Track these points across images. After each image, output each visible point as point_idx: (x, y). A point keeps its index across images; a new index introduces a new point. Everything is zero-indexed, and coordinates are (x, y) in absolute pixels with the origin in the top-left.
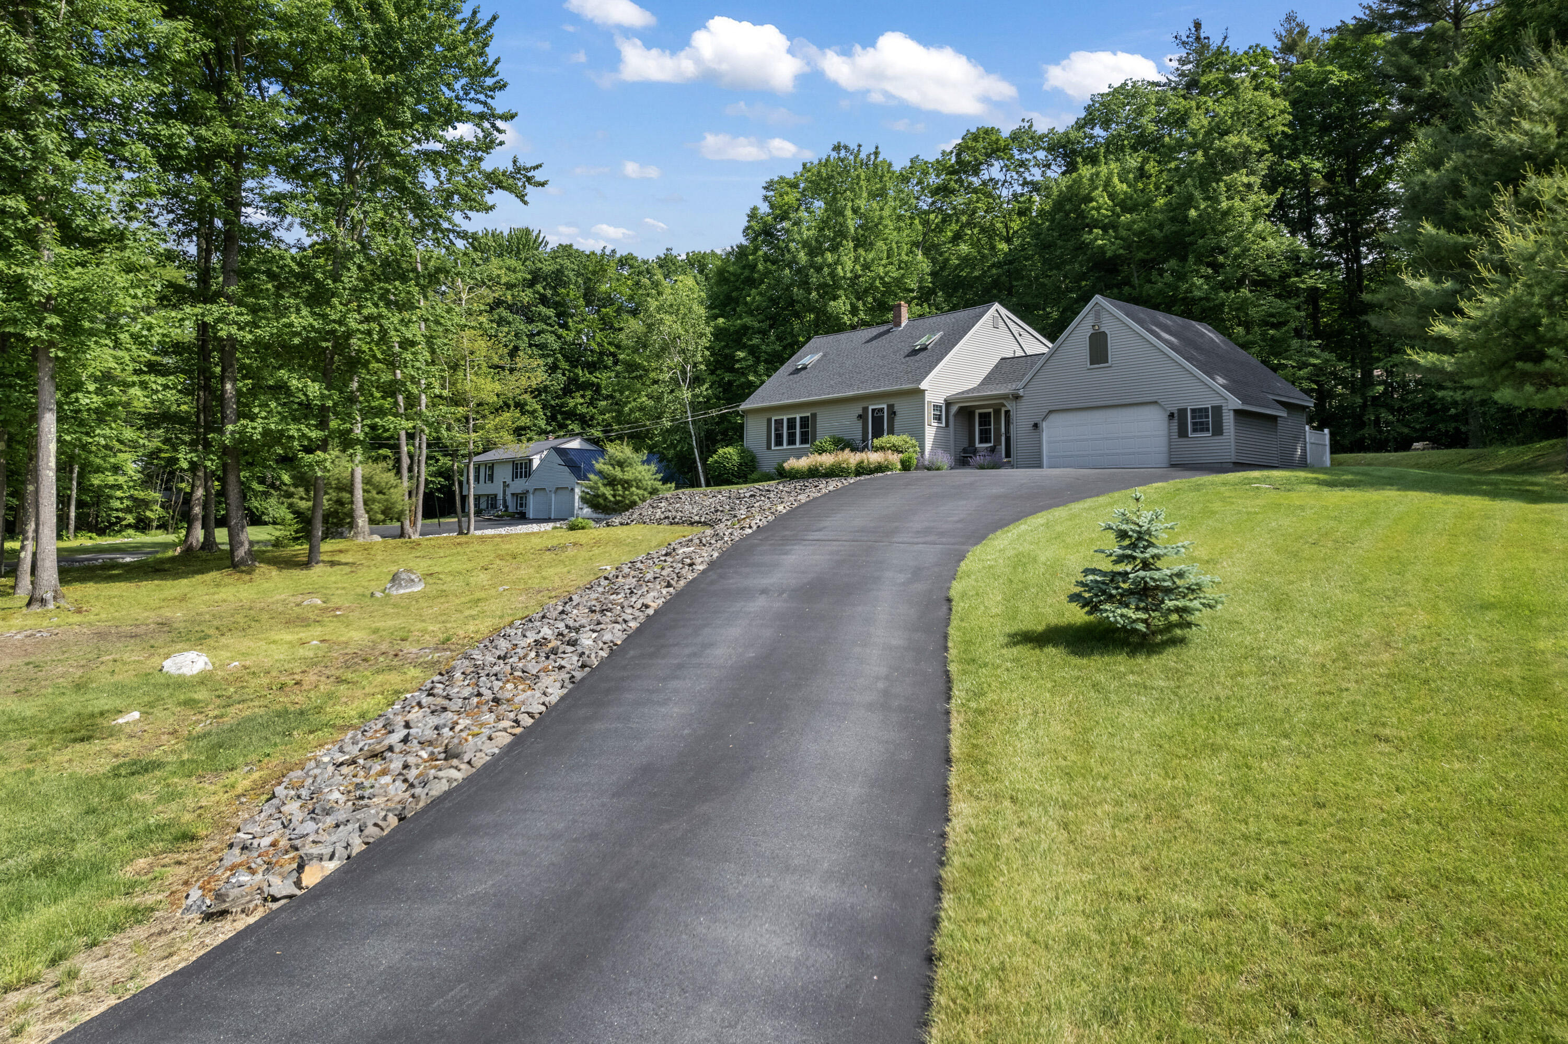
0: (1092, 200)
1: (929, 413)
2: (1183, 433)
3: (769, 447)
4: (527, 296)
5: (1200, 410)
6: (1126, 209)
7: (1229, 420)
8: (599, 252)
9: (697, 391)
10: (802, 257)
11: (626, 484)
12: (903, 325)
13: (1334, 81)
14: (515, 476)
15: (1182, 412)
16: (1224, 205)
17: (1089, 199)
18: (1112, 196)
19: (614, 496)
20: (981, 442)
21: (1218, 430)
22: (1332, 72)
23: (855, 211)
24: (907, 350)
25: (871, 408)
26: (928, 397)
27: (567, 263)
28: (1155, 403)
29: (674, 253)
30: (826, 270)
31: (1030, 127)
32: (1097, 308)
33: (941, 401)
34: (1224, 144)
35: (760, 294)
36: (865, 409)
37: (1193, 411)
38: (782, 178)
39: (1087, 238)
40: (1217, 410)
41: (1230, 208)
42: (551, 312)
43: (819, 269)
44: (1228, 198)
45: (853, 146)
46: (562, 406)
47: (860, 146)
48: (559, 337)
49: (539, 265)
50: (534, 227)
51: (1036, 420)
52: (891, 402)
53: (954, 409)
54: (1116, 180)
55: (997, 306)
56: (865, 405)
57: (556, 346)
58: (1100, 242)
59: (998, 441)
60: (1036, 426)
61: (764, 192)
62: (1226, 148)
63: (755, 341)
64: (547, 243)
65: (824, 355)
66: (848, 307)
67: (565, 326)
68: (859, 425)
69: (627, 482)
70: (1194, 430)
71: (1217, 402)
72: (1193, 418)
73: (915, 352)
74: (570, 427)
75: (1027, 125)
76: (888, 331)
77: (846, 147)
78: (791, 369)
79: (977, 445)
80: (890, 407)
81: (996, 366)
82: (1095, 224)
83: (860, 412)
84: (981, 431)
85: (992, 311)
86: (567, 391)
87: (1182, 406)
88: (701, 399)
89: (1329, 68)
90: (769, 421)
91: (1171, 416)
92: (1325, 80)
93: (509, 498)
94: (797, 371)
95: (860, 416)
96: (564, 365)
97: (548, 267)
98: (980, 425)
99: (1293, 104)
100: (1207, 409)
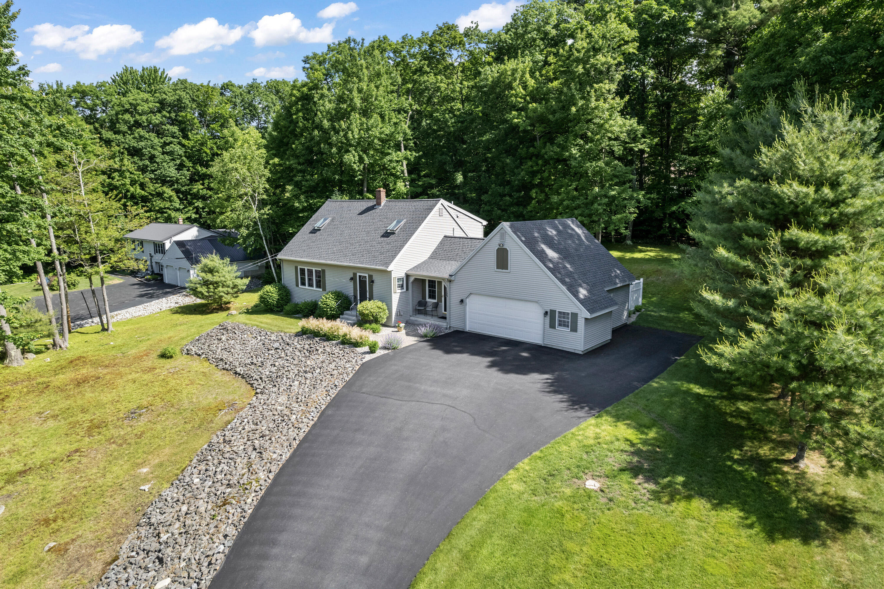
0: (512, 88)
1: (395, 284)
2: (552, 326)
3: (297, 285)
4: (156, 119)
5: (564, 313)
6: (534, 99)
7: (581, 323)
8: (205, 84)
9: (262, 211)
10: (326, 124)
11: (216, 284)
12: (382, 204)
13: (666, 18)
14: (156, 252)
15: (553, 312)
16: (593, 104)
17: (510, 87)
18: (525, 88)
19: (208, 292)
20: (430, 297)
21: (574, 329)
22: (665, 10)
23: (360, 91)
24: (383, 232)
25: (358, 274)
26: (393, 275)
27: (183, 94)
28: (537, 302)
29: (258, 81)
30: (342, 134)
31: (477, 27)
32: (502, 231)
33: (403, 275)
34: (596, 62)
35: (300, 143)
36: (355, 274)
37: (560, 313)
38: (315, 55)
39: (509, 116)
40: (575, 316)
41: (596, 108)
42: (175, 129)
43: (337, 132)
44: (596, 100)
45: (359, 39)
46: (190, 190)
47: (363, 40)
48: (183, 146)
49: (164, 96)
50: (161, 67)
51: (462, 297)
52: (371, 273)
53: (411, 279)
54: (528, 76)
55: (442, 201)
56: (355, 271)
57: (181, 152)
58: (516, 120)
59: (440, 300)
60: (462, 301)
61: (303, 64)
62: (597, 64)
63: (298, 178)
64: (170, 79)
65: (332, 220)
66: (357, 158)
67: (186, 137)
68: (351, 284)
69: (216, 283)
70: (560, 325)
71: (575, 311)
72: (559, 317)
73: (387, 235)
74: (196, 204)
75: (474, 26)
76: (372, 208)
77: (354, 41)
78: (311, 228)
79: (428, 300)
80: (370, 277)
81: (441, 243)
82: (514, 107)
83: (352, 276)
84: (430, 291)
85: (439, 205)
86: (192, 180)
87: (553, 308)
88: (265, 216)
89: (664, 7)
90: (296, 268)
91: (546, 313)
92: (660, 16)
93: (154, 264)
94: (314, 231)
95: (352, 279)
96: (189, 164)
97: (170, 98)
98: (429, 287)
99: (640, 30)
100: (568, 314)
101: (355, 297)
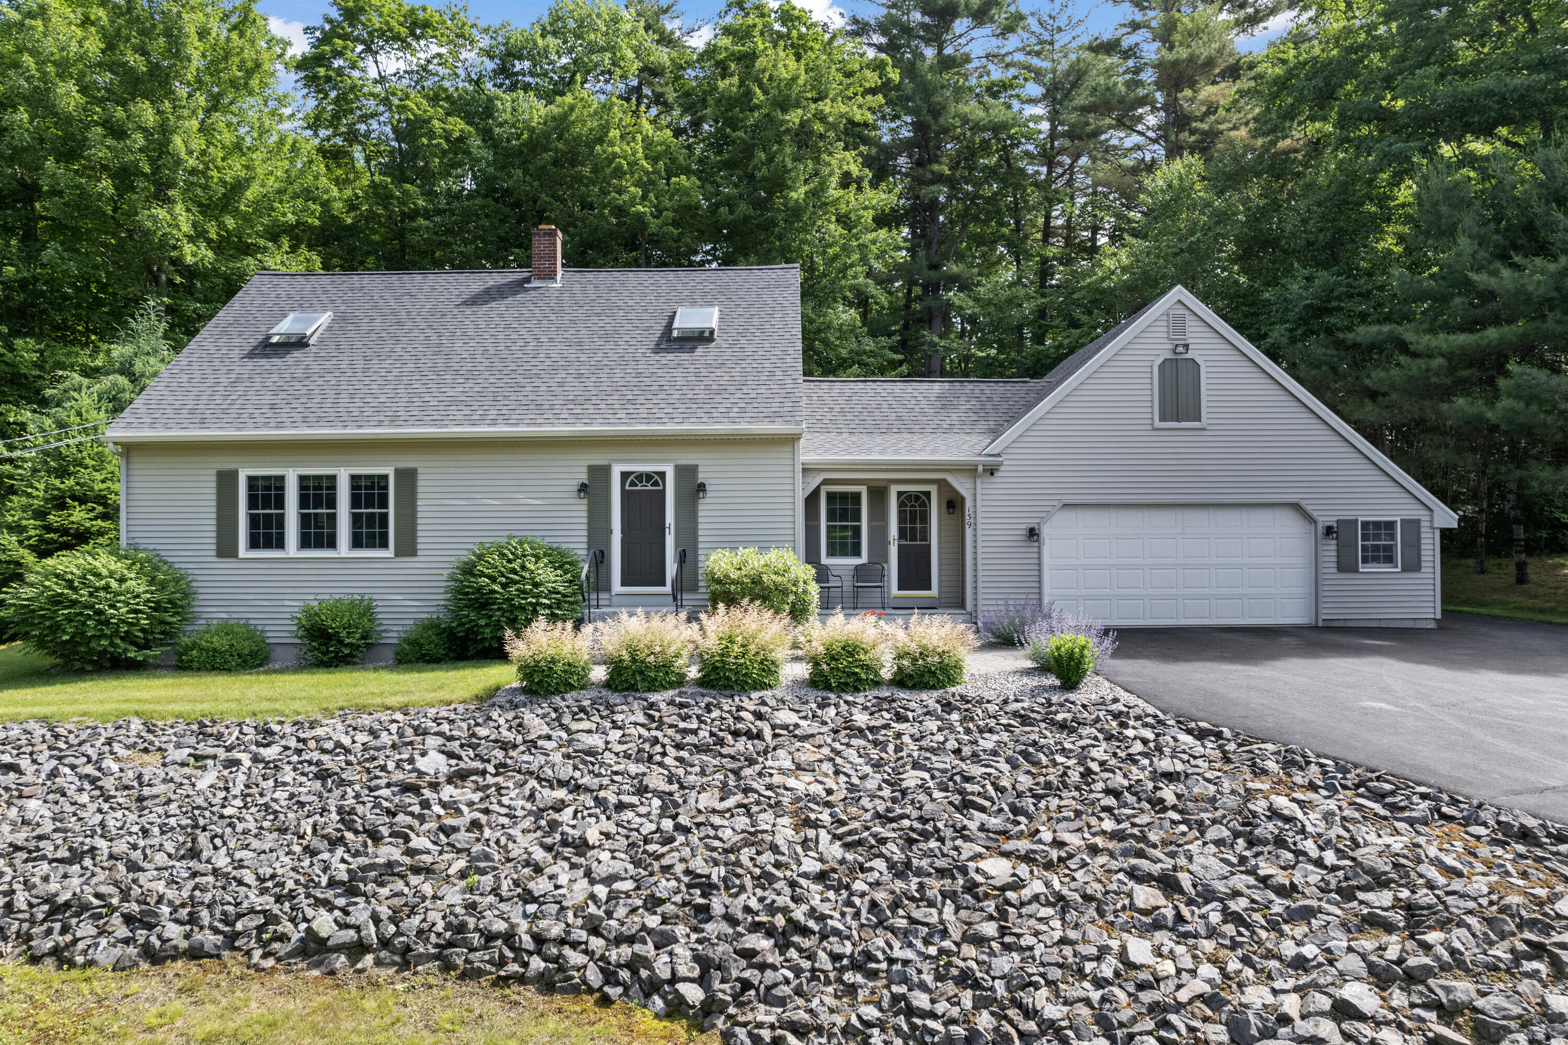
2: (1346, 565)
3: (226, 548)
5: (1377, 525)
7: (1431, 546)
15: (1347, 526)
20: (832, 552)
21: (1413, 565)
25: (620, 468)
28: (1296, 507)
32: (1180, 311)
36: (600, 474)
37: (1365, 525)
40: (1412, 526)
51: (1033, 523)
52: (688, 458)
53: (814, 484)
56: (598, 460)
59: (878, 555)
60: (1033, 534)
65: (343, 321)
68: (579, 511)
70: (1367, 560)
71: (1413, 515)
72: (1366, 537)
78: (246, 343)
79: (825, 560)
80: (686, 473)
83: (578, 476)
87: (1347, 515)
90: (226, 480)
91: (1324, 532)
94: (271, 349)
95: (583, 488)
100: (1390, 525)
101: (600, 559)
